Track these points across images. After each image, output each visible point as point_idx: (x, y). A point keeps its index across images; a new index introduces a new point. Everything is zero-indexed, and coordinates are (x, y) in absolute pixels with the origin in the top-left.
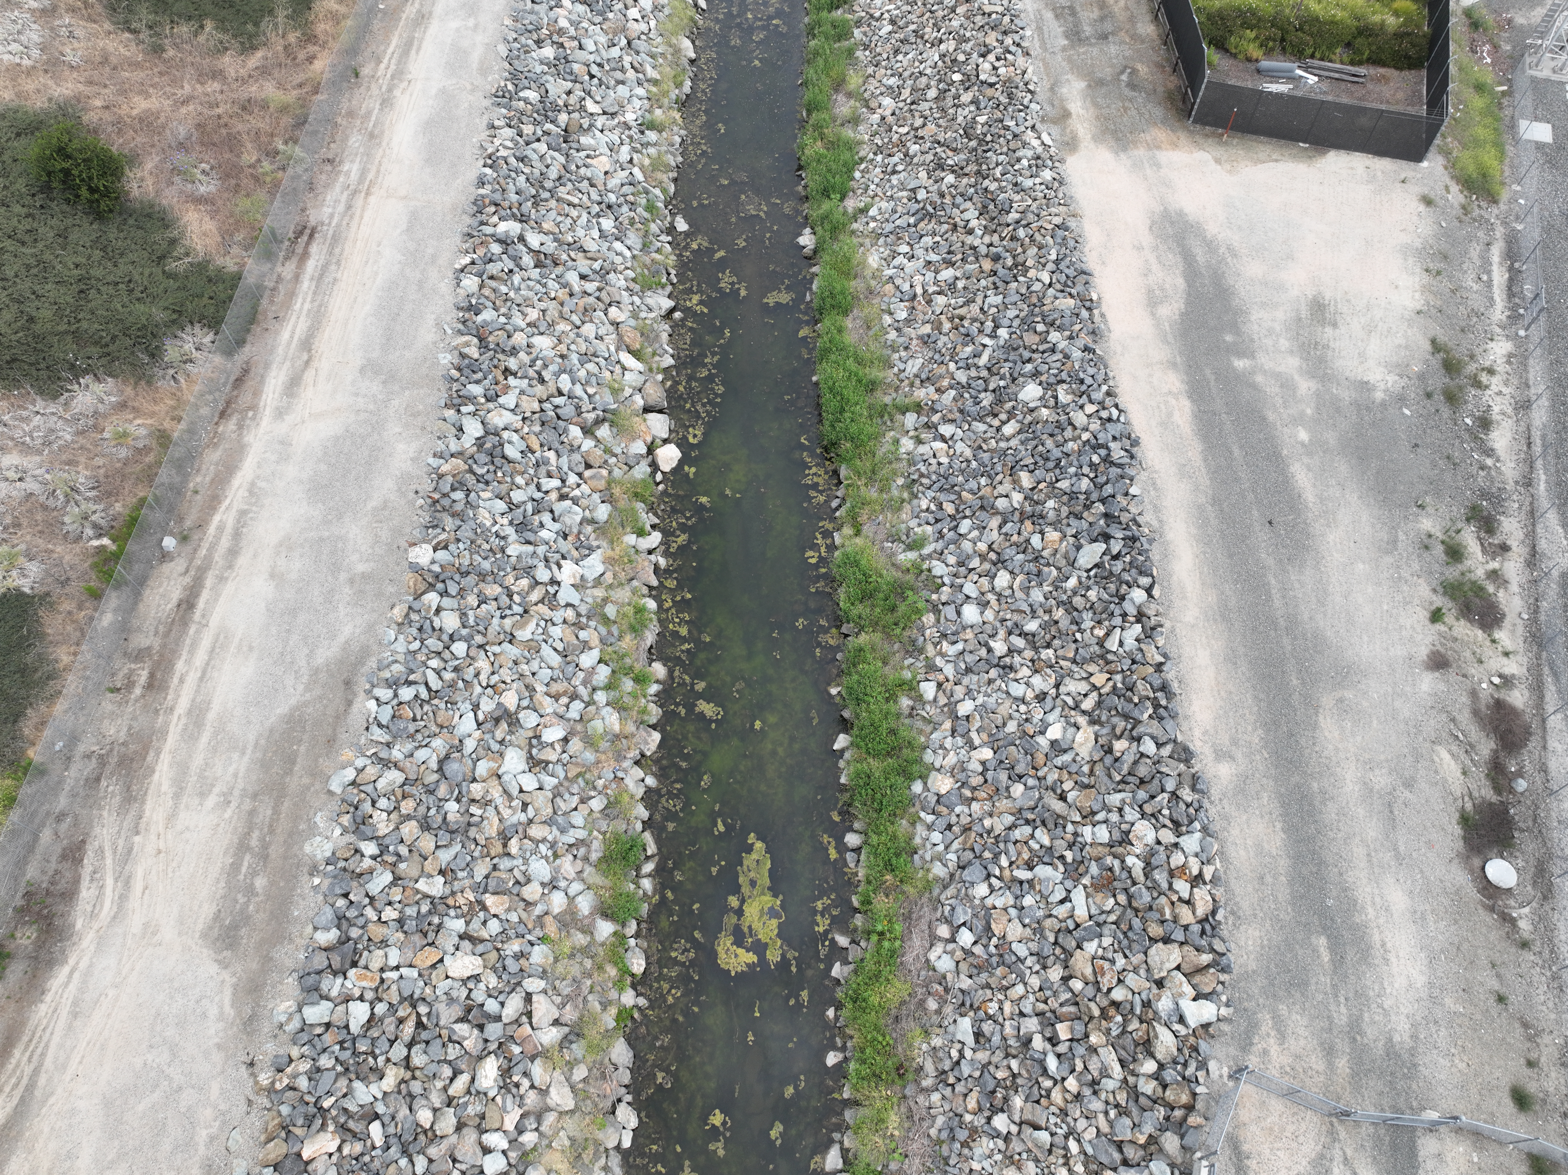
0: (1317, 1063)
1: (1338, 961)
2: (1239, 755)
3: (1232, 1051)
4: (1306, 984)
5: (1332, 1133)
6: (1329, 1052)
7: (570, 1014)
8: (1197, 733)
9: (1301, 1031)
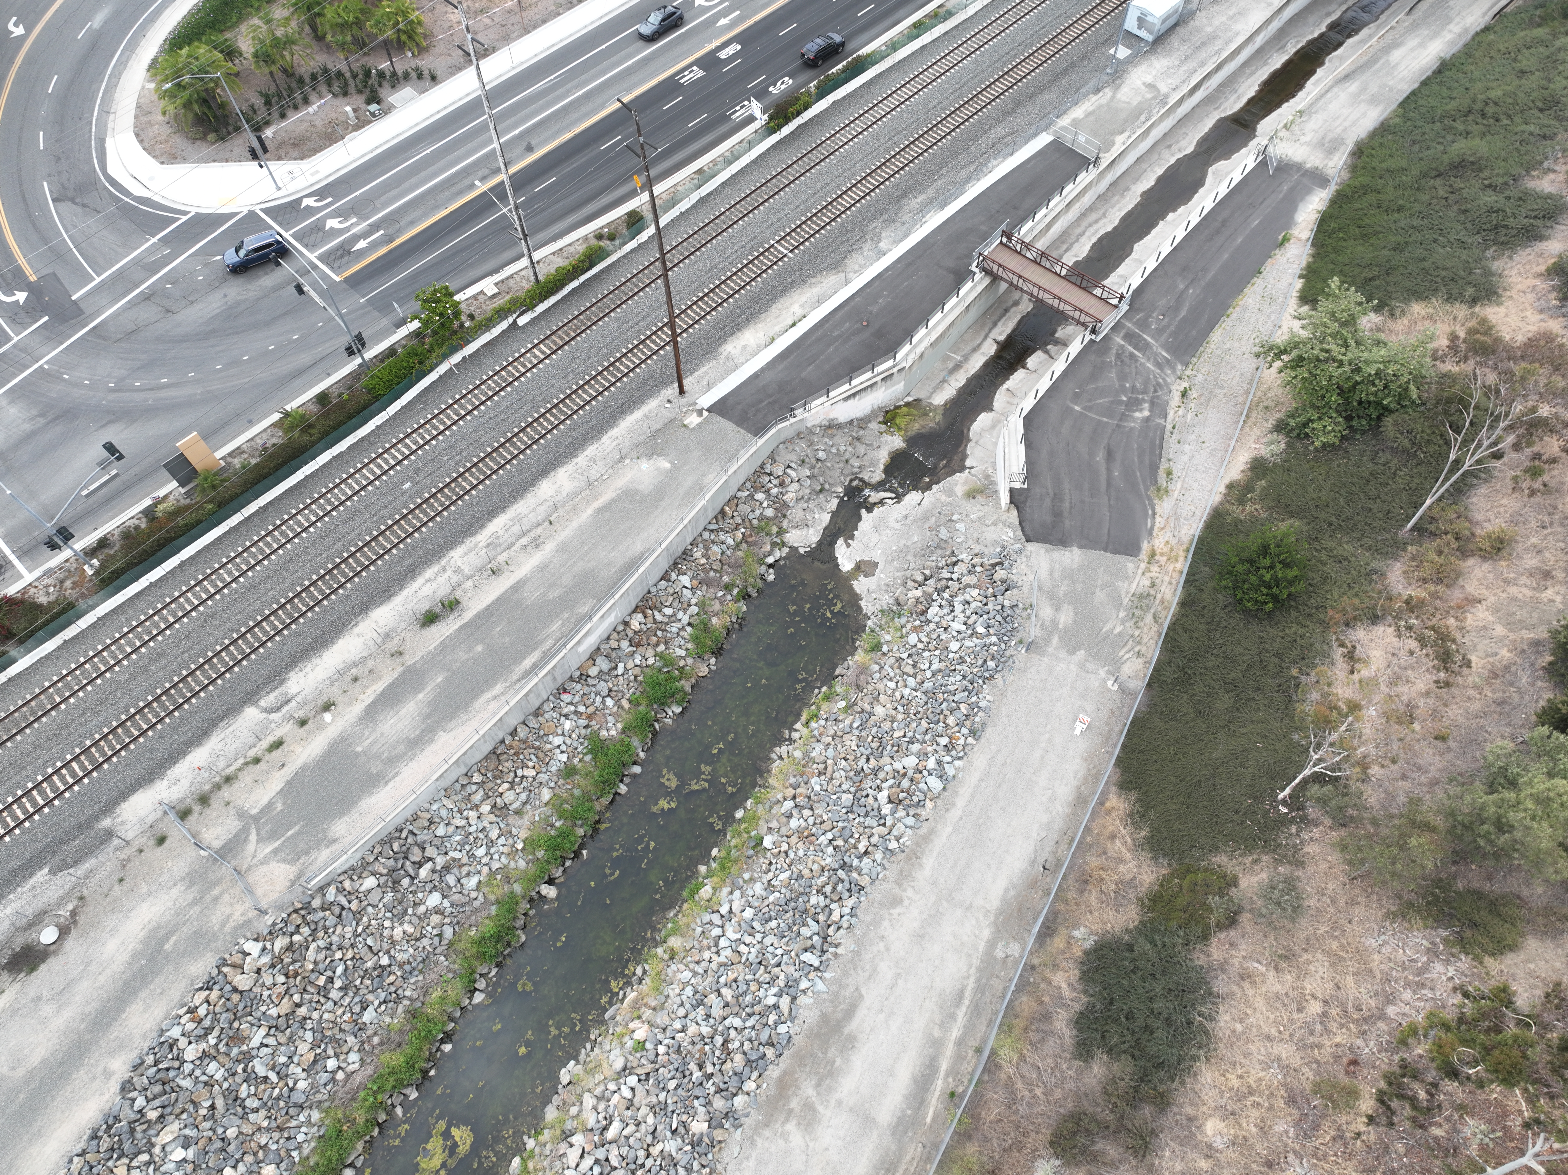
0: (226, 897)
1: (170, 933)
2: (100, 1068)
3: (256, 923)
4: (195, 933)
5: (249, 869)
6: (216, 900)
7: (563, 1147)
8: (107, 1097)
9: (218, 914)
